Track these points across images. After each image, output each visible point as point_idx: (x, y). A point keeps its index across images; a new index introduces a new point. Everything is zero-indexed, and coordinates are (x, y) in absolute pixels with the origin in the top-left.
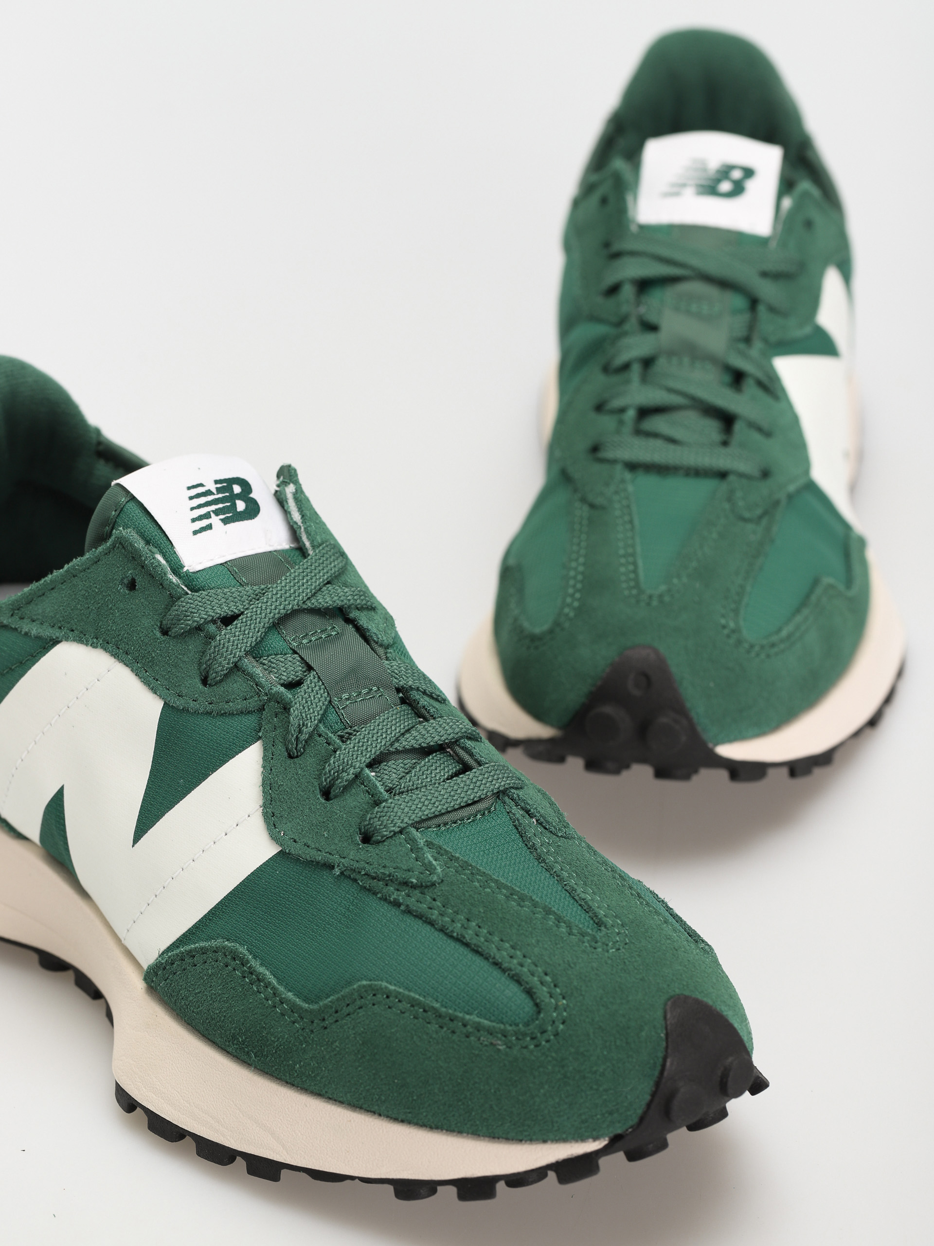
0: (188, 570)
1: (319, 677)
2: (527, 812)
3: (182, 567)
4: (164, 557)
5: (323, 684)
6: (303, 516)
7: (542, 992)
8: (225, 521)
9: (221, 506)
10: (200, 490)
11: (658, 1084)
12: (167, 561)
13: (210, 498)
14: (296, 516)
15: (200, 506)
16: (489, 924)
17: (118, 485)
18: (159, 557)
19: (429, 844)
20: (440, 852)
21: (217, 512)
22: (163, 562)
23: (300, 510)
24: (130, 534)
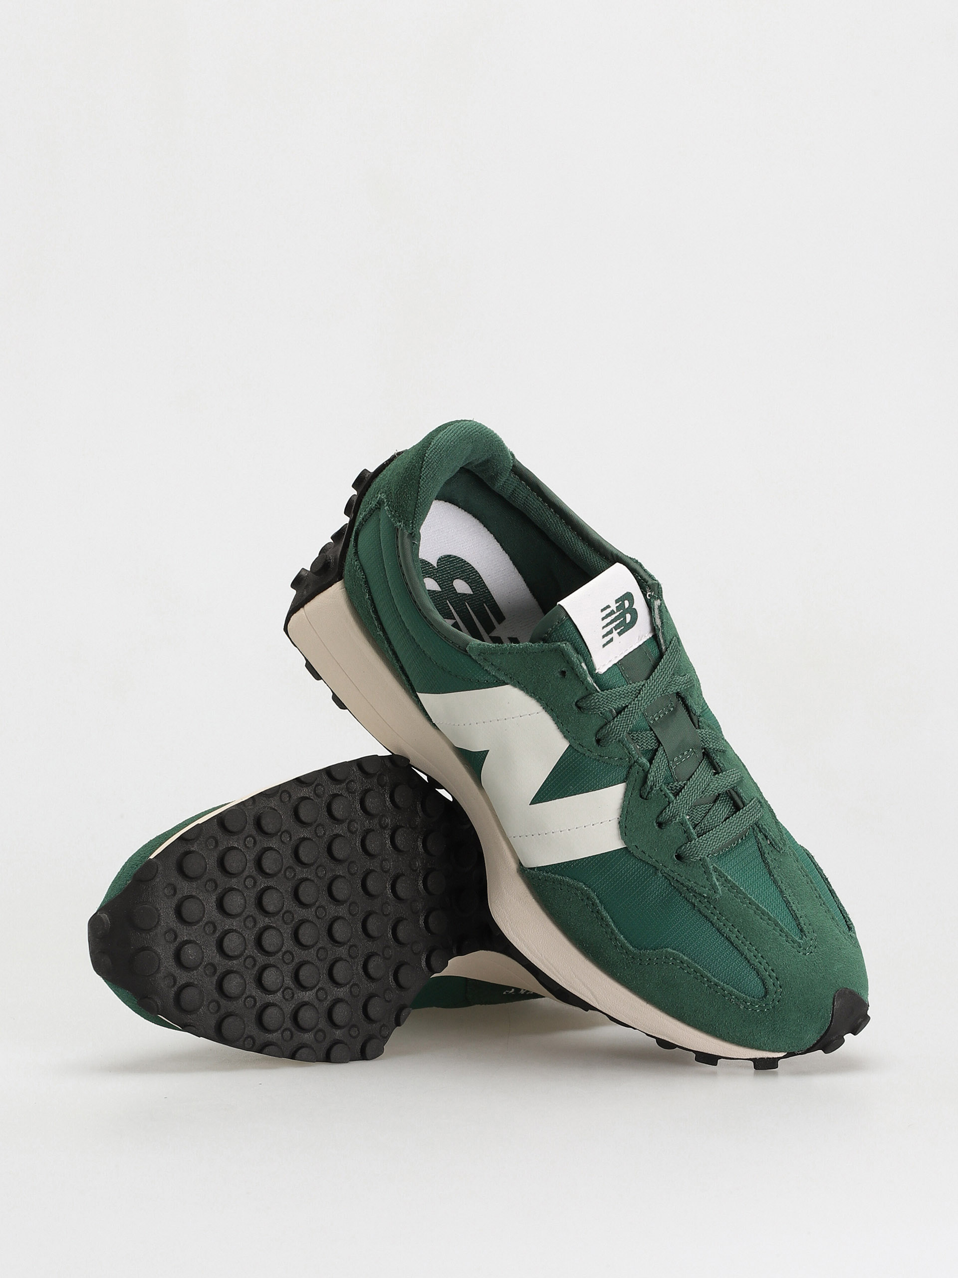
0: (598, 673)
1: (664, 750)
2: (766, 837)
3: (595, 670)
4: (586, 665)
5: (666, 755)
6: (662, 623)
7: (770, 982)
8: (620, 634)
9: (618, 622)
10: (608, 611)
11: (822, 1037)
12: (587, 667)
13: (613, 616)
14: (658, 622)
15: (607, 625)
16: (745, 931)
17: (559, 605)
18: (583, 664)
19: (716, 870)
20: (720, 875)
21: (616, 628)
22: (585, 667)
23: (661, 618)
24: (567, 647)
